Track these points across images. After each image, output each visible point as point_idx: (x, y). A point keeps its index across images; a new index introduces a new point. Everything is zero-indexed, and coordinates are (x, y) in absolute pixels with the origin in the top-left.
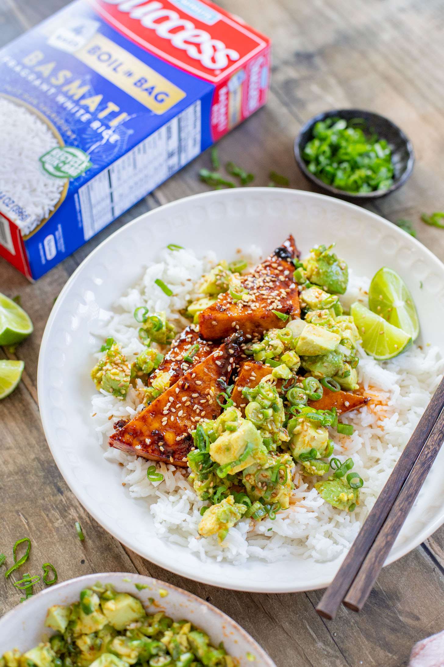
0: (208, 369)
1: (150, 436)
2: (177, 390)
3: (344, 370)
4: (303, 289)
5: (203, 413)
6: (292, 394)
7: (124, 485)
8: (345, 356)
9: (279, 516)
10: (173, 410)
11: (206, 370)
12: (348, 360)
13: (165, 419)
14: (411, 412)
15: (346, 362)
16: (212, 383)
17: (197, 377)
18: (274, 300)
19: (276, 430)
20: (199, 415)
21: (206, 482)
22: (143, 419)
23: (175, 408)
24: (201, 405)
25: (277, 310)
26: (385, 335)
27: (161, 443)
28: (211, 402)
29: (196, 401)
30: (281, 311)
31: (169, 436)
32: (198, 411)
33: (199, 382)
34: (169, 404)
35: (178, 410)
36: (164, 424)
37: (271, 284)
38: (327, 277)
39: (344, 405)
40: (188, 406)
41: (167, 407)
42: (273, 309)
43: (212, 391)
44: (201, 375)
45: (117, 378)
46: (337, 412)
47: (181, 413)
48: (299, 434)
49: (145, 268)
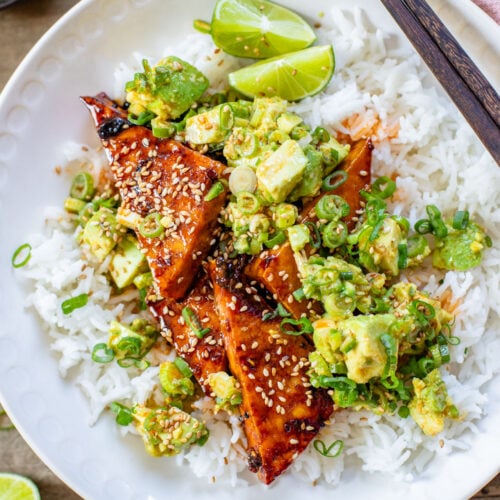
0: (244, 324)
1: (288, 436)
2: (251, 376)
3: (328, 156)
4: (183, 136)
5: (294, 358)
6: (331, 241)
7: (315, 483)
8: (311, 143)
9: (457, 332)
10: (272, 392)
11: (244, 329)
12: (316, 142)
13: (278, 408)
14: (405, 96)
15: (318, 145)
16: (264, 328)
17: (248, 344)
18: (186, 187)
19: (368, 288)
20: (294, 364)
21: (382, 400)
22: (265, 433)
23: (270, 389)
24: (283, 355)
25: (205, 193)
26: (299, 71)
27: (303, 426)
28: (285, 342)
29: (275, 359)
30: (209, 187)
31: (299, 412)
32: (288, 363)
33: (255, 345)
34: (263, 395)
35: (275, 387)
36: (283, 412)
37: (155, 175)
38: (183, 96)
39: (362, 177)
40: (277, 373)
41: (267, 399)
42: (201, 197)
43: (273, 334)
44: (247, 337)
45: (188, 435)
46: (367, 192)
47: (281, 386)
48: (382, 260)
49: (32, 310)
